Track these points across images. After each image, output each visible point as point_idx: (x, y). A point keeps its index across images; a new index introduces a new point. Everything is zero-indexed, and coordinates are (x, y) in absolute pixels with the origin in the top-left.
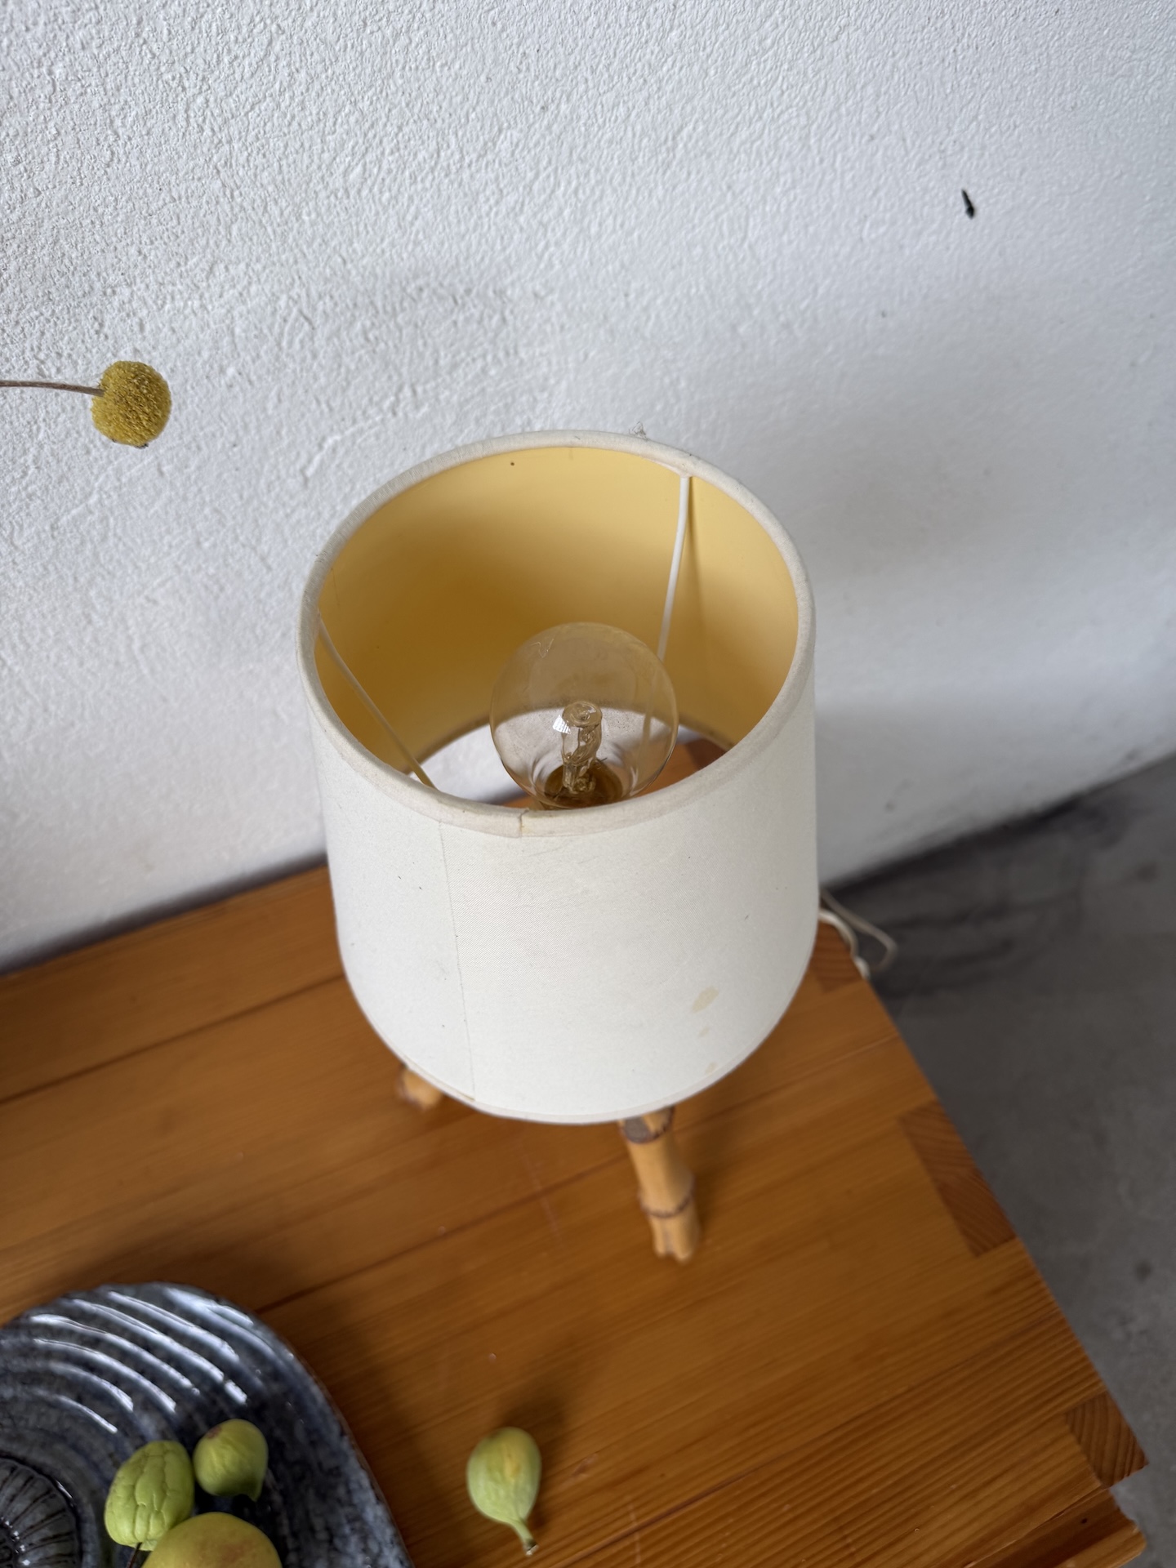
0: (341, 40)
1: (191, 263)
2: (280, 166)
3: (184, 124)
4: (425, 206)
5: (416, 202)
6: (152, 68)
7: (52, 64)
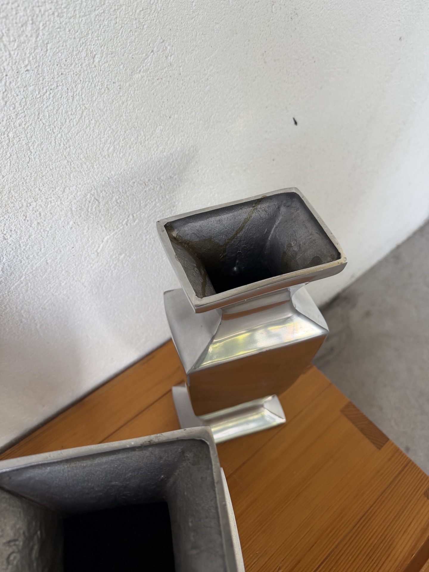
0: (106, 108)
1: (57, 189)
2: (87, 152)
3: (54, 144)
4: (134, 155)
5: (131, 155)
6: (43, 128)
7: (9, 133)
